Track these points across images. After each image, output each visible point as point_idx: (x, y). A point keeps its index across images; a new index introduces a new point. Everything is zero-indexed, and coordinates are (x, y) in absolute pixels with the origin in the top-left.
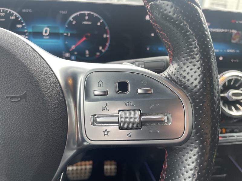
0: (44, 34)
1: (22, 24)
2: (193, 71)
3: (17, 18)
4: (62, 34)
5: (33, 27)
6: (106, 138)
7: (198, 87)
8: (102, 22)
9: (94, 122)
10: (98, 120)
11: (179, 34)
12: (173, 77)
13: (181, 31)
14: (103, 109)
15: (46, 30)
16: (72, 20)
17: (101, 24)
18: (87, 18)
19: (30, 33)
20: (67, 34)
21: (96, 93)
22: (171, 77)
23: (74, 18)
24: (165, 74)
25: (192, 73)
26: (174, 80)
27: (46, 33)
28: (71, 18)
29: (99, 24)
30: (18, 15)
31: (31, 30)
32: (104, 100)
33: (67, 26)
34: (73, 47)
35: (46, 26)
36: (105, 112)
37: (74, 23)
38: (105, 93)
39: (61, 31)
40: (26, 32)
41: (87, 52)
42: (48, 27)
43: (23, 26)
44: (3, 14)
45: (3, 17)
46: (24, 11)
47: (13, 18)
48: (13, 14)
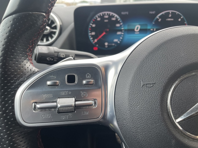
0: (136, 30)
1: (120, 23)
3: (117, 19)
4: (149, 30)
5: (128, 26)
8: (183, 18)
16: (158, 18)
17: (181, 20)
18: (170, 16)
19: (125, 30)
20: (154, 29)
23: (160, 17)
28: (158, 17)
29: (180, 20)
30: (118, 17)
31: (126, 28)
33: (153, 23)
35: (138, 24)
37: (160, 20)
40: (123, 29)
42: (139, 25)
43: (121, 25)
44: (107, 17)
45: (106, 19)
46: (123, 13)
47: (114, 19)
48: (113, 17)
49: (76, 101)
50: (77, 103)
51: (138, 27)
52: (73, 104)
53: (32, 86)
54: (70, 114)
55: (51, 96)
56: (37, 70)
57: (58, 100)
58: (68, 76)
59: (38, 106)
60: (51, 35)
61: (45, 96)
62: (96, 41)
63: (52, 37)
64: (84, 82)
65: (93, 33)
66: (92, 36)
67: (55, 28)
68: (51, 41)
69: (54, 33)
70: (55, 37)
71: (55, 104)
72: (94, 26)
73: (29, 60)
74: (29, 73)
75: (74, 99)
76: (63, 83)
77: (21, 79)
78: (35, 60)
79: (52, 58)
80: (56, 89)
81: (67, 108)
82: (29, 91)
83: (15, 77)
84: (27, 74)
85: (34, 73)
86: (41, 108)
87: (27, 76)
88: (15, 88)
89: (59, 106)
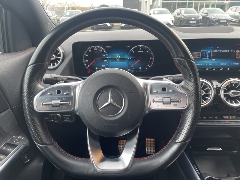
1: (105, 54)
2: (190, 86)
3: (103, 51)
4: (127, 58)
5: (111, 56)
6: (158, 107)
7: (192, 92)
9: (154, 102)
10: (155, 101)
11: (187, 71)
12: (184, 86)
13: (187, 70)
14: (157, 97)
15: (118, 56)
18: (141, 49)
19: (110, 59)
20: (130, 58)
21: (154, 91)
22: (183, 86)
24: (180, 84)
25: (190, 87)
26: (184, 87)
27: (118, 58)
28: (132, 50)
29: (148, 52)
30: (104, 49)
31: (110, 57)
32: (157, 94)
33: (129, 54)
34: (132, 66)
36: (158, 98)
37: (133, 52)
38: (158, 92)
39: (126, 57)
40: (108, 58)
41: (140, 68)
42: (119, 55)
43: (106, 55)
44: (96, 49)
45: (96, 51)
46: (107, 47)
47: (101, 51)
48: (101, 49)
49: (60, 102)
50: (61, 102)
51: (119, 57)
52: (59, 103)
53: (41, 95)
54: (58, 107)
55: (49, 99)
56: (43, 88)
57: (52, 101)
58: (57, 91)
59: (44, 103)
60: (56, 60)
61: (47, 99)
62: (89, 66)
63: (57, 63)
64: (65, 93)
65: (87, 61)
66: (86, 63)
67: (60, 55)
68: (56, 65)
69: (59, 59)
70: (59, 62)
71: (51, 103)
72: (87, 55)
73: (40, 83)
74: (40, 90)
75: (60, 101)
76: (55, 94)
77: (37, 92)
78: (43, 82)
79: (53, 81)
80: (52, 96)
81: (56, 105)
82: (40, 97)
83: (34, 91)
84: (39, 90)
85: (42, 89)
86: (45, 105)
87: (39, 91)
88: (34, 96)
89: (53, 103)
